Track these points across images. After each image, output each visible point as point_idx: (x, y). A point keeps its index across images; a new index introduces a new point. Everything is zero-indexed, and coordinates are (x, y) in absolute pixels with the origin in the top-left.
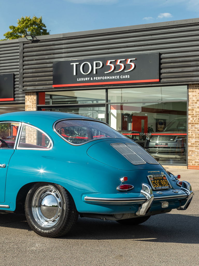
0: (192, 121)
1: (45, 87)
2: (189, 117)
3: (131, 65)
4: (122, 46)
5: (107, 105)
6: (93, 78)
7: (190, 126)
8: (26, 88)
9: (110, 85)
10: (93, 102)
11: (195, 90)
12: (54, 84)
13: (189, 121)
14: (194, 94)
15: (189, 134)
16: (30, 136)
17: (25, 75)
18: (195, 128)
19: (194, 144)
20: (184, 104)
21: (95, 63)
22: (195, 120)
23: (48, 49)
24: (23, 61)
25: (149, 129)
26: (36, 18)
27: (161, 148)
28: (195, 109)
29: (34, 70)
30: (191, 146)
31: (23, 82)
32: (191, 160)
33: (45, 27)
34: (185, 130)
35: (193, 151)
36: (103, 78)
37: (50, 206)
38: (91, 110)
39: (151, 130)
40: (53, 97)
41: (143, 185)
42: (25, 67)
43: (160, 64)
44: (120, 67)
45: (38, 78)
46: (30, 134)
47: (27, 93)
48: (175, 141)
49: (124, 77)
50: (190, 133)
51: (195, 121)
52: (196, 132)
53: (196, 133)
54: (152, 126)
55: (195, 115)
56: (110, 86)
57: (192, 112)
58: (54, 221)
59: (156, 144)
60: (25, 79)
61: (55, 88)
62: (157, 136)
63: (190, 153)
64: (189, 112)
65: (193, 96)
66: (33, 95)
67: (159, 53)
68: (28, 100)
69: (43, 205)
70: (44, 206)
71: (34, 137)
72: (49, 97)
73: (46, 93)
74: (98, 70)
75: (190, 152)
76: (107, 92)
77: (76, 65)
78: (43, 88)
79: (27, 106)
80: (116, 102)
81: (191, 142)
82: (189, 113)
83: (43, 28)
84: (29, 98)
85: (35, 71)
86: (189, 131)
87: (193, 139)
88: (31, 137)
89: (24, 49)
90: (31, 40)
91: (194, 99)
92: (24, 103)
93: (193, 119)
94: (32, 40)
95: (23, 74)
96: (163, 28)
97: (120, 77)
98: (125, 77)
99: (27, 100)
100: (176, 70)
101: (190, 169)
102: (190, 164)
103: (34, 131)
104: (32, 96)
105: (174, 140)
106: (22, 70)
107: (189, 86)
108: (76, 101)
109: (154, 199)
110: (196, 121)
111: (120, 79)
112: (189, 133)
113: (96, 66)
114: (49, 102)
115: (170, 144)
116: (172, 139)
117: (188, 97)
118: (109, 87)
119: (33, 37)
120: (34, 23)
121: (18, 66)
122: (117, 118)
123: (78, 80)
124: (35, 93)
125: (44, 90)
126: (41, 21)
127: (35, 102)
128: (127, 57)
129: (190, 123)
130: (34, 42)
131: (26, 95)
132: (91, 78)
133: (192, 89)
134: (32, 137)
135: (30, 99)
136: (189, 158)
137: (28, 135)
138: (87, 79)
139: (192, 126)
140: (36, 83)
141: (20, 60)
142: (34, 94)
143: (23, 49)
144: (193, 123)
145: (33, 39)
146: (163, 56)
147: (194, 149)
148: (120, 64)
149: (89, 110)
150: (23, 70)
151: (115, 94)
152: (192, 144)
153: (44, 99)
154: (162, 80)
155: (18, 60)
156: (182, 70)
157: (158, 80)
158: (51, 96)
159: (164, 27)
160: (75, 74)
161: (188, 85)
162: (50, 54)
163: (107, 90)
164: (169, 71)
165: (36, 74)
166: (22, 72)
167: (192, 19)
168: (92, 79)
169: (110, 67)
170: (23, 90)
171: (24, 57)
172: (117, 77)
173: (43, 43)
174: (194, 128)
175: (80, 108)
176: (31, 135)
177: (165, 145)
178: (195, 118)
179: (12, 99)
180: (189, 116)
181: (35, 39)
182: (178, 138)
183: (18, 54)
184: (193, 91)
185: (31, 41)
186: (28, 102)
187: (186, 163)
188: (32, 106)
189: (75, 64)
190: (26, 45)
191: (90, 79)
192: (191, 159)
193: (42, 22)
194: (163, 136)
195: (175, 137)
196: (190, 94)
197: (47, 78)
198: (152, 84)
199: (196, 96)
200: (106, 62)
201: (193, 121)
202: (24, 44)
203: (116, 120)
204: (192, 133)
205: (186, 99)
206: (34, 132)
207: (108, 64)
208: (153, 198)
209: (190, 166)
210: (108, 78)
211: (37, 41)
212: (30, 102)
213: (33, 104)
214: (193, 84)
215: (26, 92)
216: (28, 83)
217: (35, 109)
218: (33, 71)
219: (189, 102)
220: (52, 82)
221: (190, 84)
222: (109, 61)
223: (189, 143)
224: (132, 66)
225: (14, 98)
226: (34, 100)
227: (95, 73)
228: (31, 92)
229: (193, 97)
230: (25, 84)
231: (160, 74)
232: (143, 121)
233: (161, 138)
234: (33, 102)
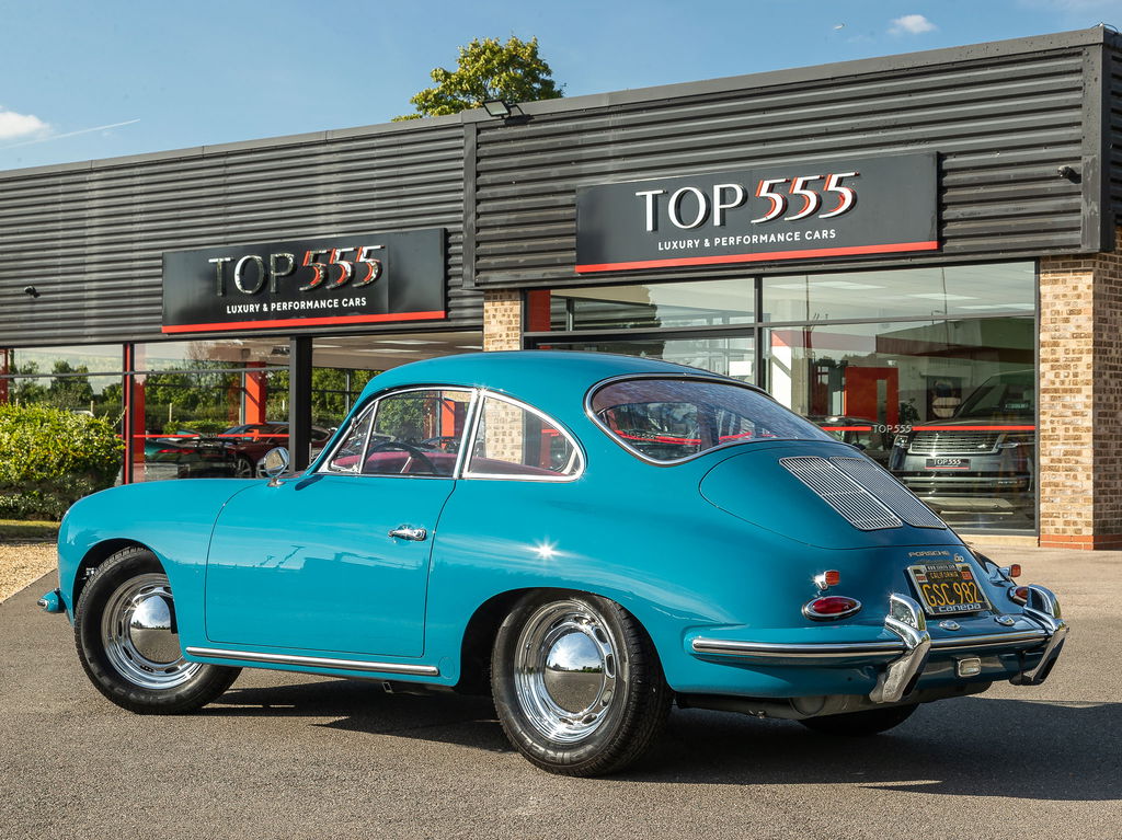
0: (1053, 383)
1: (552, 274)
2: (1043, 367)
3: (841, 194)
4: (809, 132)
5: (760, 330)
6: (712, 242)
7: (1045, 399)
8: (487, 278)
9: (771, 263)
10: (710, 321)
11: (1061, 277)
12: (579, 262)
13: (1043, 384)
14: (1059, 289)
15: (1042, 427)
16: (501, 437)
17: (482, 233)
18: (1064, 406)
19: (1060, 461)
20: (1026, 326)
21: (717, 189)
22: (1062, 377)
23: (560, 145)
24: (478, 188)
25: (903, 412)
26: (517, 45)
27: (947, 474)
28: (1062, 341)
29: (513, 216)
30: (1050, 468)
31: (478, 258)
32: (1051, 515)
33: (549, 73)
34: (1030, 414)
35: (1057, 485)
36: (747, 239)
37: (577, 671)
38: (704, 349)
39: (908, 413)
40: (577, 306)
41: (893, 597)
42: (481, 207)
43: (941, 189)
44: (804, 200)
45: (526, 244)
46: (501, 430)
47: (491, 295)
48: (994, 450)
49: (817, 235)
50: (1046, 422)
51: (1063, 383)
52: (1067, 420)
53: (1066, 424)
54: (912, 400)
55: (1061, 363)
56: (770, 266)
57: (1053, 352)
58: (588, 720)
59: (930, 463)
60: (482, 247)
61: (585, 275)
62: (931, 434)
63: (1046, 492)
64: (1043, 353)
65: (1056, 297)
66: (510, 299)
67: (938, 153)
68: (494, 316)
69: (552, 665)
70: (557, 668)
71: (512, 441)
72: (564, 306)
73: (553, 292)
74: (727, 213)
75: (1048, 489)
76: (759, 286)
77: (655, 197)
78: (544, 274)
79: (491, 336)
80: (789, 319)
81: (1050, 455)
82: (1043, 356)
83: (543, 76)
84: (496, 310)
85: (516, 219)
86: (1042, 418)
87: (1057, 444)
88: (503, 440)
89: (478, 145)
90: (502, 115)
91: (1060, 306)
92: (480, 328)
93: (1057, 375)
94: (506, 117)
95: (478, 229)
96: (950, 66)
97: (802, 236)
98: (821, 235)
99: (489, 317)
100: (996, 210)
101: (1046, 545)
102: (1047, 529)
103: (515, 420)
104: (507, 304)
105: (989, 448)
106: (473, 216)
107: (1042, 263)
108: (652, 319)
109: (933, 646)
110: (1067, 382)
111: (803, 244)
112: (1044, 422)
113: (723, 202)
114: (564, 323)
115: (976, 464)
116: (984, 446)
117: (1040, 301)
118: (768, 270)
119: (508, 108)
120: (512, 60)
121: (462, 205)
122: (793, 374)
123: (660, 249)
124: (518, 293)
125: (545, 284)
126: (534, 53)
127: (517, 322)
128: (825, 171)
129: (1046, 391)
130: (512, 121)
131: (488, 299)
132: (706, 240)
133: (1052, 272)
134: (507, 439)
135: (499, 314)
136: (1043, 507)
137: (495, 434)
138: (690, 244)
139: (1053, 398)
140: (522, 259)
141: (465, 185)
142: (513, 297)
143: (478, 148)
144: (1056, 391)
145: (510, 112)
146: (949, 162)
147: (1060, 477)
148: (804, 192)
149: (699, 350)
150: (478, 215)
151: (785, 295)
152: (1052, 461)
153: (548, 313)
154: (949, 244)
155: (461, 185)
156: (1017, 209)
157: (933, 245)
158: (570, 301)
159: (953, 63)
160: (650, 227)
161: (1036, 259)
162: (569, 163)
163: (758, 278)
164: (971, 213)
165: (520, 230)
166: (472, 225)
167: (1050, 36)
168: (707, 244)
169: (770, 203)
170: (477, 285)
171: (478, 174)
172: (793, 237)
173: (543, 127)
174: (1059, 408)
175: (669, 344)
176: (504, 433)
177: (959, 466)
178: (1063, 373)
179: (441, 314)
180: (1042, 365)
181: (515, 112)
182: (1007, 440)
183: (461, 163)
184: (1055, 282)
185: (503, 118)
186: (493, 321)
187: (1033, 527)
188: (508, 336)
189: (649, 195)
190: (486, 134)
191: (702, 243)
192: (1050, 511)
193: (538, 57)
194: (953, 434)
195: (995, 436)
196: (1043, 289)
197: (557, 241)
198: (912, 257)
199: (1065, 296)
200: (757, 187)
201: (1057, 380)
202: (478, 132)
203: (790, 380)
204: (1052, 422)
205: (1031, 307)
206: (515, 424)
207: (764, 193)
208: (928, 644)
209: (1049, 536)
210: (764, 238)
211: (524, 120)
212: (501, 322)
213: (508, 329)
214: (1055, 257)
215: (487, 291)
216: (493, 261)
217: (517, 347)
218: (508, 220)
219: (1042, 317)
220: (575, 254)
221: (1046, 258)
222: (766, 184)
223: (1042, 458)
224: (844, 199)
225: (447, 310)
226: (515, 316)
227: (717, 222)
228: (502, 290)
229: (1057, 301)
230: (484, 264)
231: (941, 223)
232: (882, 384)
233: (946, 442)
234: (510, 323)
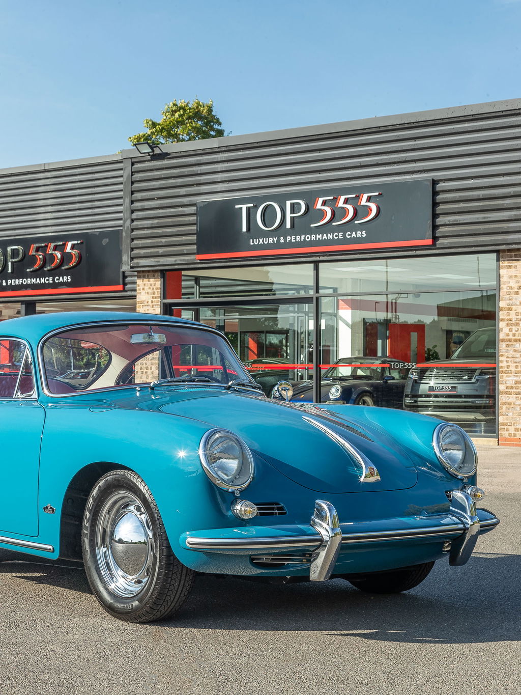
0: (508, 335)
1: (180, 260)
2: (502, 325)
3: (369, 207)
4: (349, 165)
5: (317, 299)
6: (285, 239)
7: (502, 346)
8: (138, 263)
9: (324, 253)
11: (513, 264)
12: (198, 253)
14: (512, 272)
15: (500, 365)
16: (145, 371)
17: (135, 233)
18: (515, 351)
19: (512, 388)
21: (288, 203)
23: (186, 173)
24: (132, 202)
27: (442, 396)
28: (514, 307)
29: (156, 221)
30: (506, 393)
31: (132, 249)
32: (506, 424)
35: (510, 404)
36: (308, 238)
39: (433, 355)
40: (202, 282)
42: (134, 216)
43: (435, 204)
44: (344, 212)
45: (164, 240)
46: (144, 366)
47: (141, 274)
48: (473, 380)
49: (354, 235)
51: (514, 335)
52: (517, 360)
53: (516, 363)
54: (436, 346)
55: (513, 321)
56: (323, 256)
57: (508, 314)
59: (431, 389)
60: (135, 242)
61: (203, 261)
62: (431, 369)
63: (503, 409)
64: (501, 315)
65: (510, 277)
66: (154, 277)
67: (433, 180)
68: (143, 289)
71: (152, 373)
72: (193, 282)
73: (184, 273)
74: (295, 220)
75: (504, 407)
76: (317, 269)
77: (248, 209)
78: (176, 261)
79: (142, 302)
81: (506, 383)
82: (501, 317)
84: (145, 284)
85: (158, 223)
86: (501, 358)
87: (510, 376)
88: (146, 373)
89: (133, 173)
90: (148, 153)
91: (513, 283)
92: (134, 297)
93: (510, 330)
94: (151, 154)
95: (132, 230)
96: (441, 121)
97: (344, 235)
98: (356, 235)
99: (140, 290)
100: (471, 219)
102: (504, 434)
103: (154, 358)
104: (152, 280)
105: (470, 379)
106: (129, 221)
107: (501, 254)
110: (517, 335)
111: (345, 241)
112: (502, 362)
113: (293, 211)
114: (193, 294)
115: (461, 389)
116: (466, 377)
117: (499, 280)
118: (322, 258)
119: (152, 148)
121: (121, 215)
122: (352, 329)
123: (252, 244)
124: (159, 274)
125: (176, 267)
127: (158, 293)
128: (360, 190)
129: (503, 340)
130: (155, 157)
131: (139, 277)
132: (282, 238)
133: (507, 260)
134: (149, 372)
135: (146, 287)
136: (501, 419)
137: (141, 368)
138: (271, 240)
139: (508, 346)
140: (161, 251)
141: (124, 200)
142: (156, 276)
143: (132, 175)
144: (510, 340)
145: (153, 151)
146: (441, 186)
147: (512, 399)
148: (346, 206)
150: (132, 221)
151: (332, 273)
152: (507, 388)
153: (180, 287)
154: (440, 241)
155: (121, 201)
156: (484, 218)
157: (429, 242)
158: (197, 279)
159: (443, 119)
160: (244, 229)
161: (497, 252)
162: (192, 185)
163: (316, 264)
164: (455, 221)
165: (160, 231)
166: (128, 227)
167: (506, 101)
168: (282, 240)
169: (322, 214)
170: (132, 267)
171: (132, 193)
172: (338, 236)
173: (175, 161)
174: (512, 352)
176: (147, 368)
177: (450, 391)
178: (514, 328)
179: (120, 287)
180: (500, 323)
181: (157, 151)
182: (481, 374)
183: (121, 187)
184: (510, 267)
185: (149, 155)
186: (143, 292)
187: (494, 432)
188: (152, 302)
189: (244, 207)
190: (138, 166)
191: (279, 240)
192: (506, 421)
194: (447, 369)
195: (474, 371)
196: (502, 271)
197: (184, 238)
198: (416, 250)
199: (515, 276)
200: (315, 202)
202: (133, 164)
204: (507, 362)
205: (494, 283)
206: (154, 361)
207: (319, 206)
209: (504, 438)
210: (319, 237)
211: (163, 156)
212: (148, 293)
213: (153, 297)
214: (509, 251)
215: (138, 272)
216: (142, 252)
217: (158, 311)
218: (152, 224)
219: (501, 291)
220: (195, 247)
221: (503, 251)
222: (321, 200)
223: (500, 386)
224: (371, 211)
225: (124, 284)
226: (157, 289)
227: (288, 226)
228: (149, 271)
229: (511, 280)
230: (136, 254)
231: (435, 227)
232: (414, 336)
233: (440, 375)
234: (154, 293)
